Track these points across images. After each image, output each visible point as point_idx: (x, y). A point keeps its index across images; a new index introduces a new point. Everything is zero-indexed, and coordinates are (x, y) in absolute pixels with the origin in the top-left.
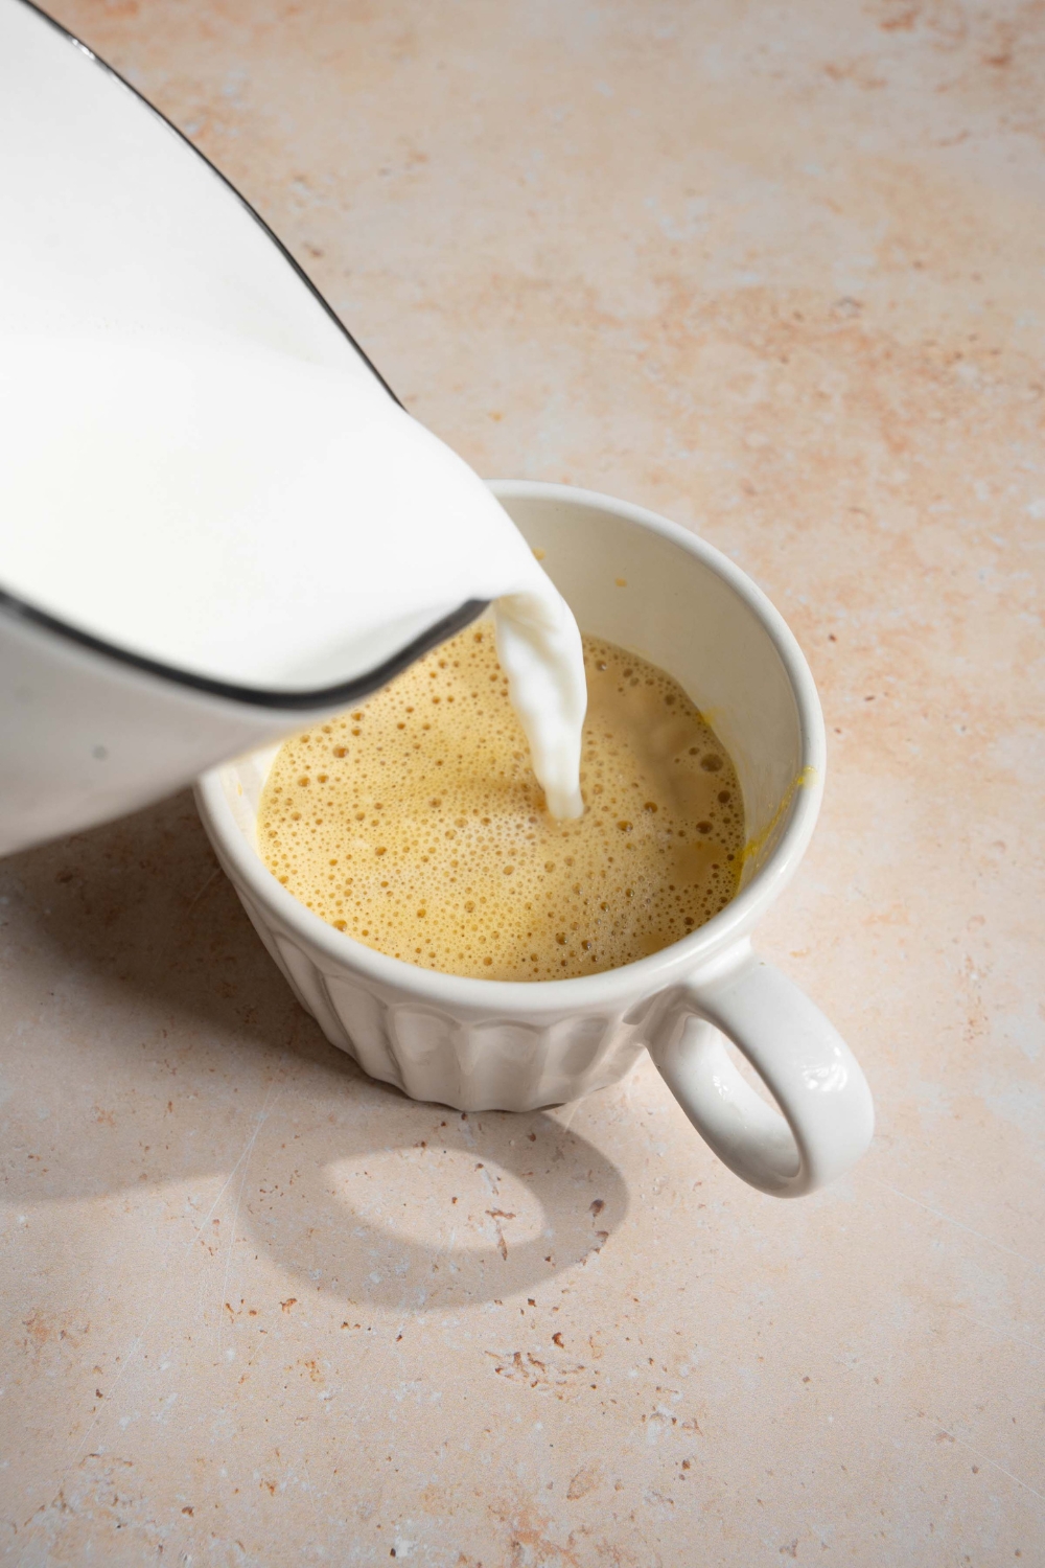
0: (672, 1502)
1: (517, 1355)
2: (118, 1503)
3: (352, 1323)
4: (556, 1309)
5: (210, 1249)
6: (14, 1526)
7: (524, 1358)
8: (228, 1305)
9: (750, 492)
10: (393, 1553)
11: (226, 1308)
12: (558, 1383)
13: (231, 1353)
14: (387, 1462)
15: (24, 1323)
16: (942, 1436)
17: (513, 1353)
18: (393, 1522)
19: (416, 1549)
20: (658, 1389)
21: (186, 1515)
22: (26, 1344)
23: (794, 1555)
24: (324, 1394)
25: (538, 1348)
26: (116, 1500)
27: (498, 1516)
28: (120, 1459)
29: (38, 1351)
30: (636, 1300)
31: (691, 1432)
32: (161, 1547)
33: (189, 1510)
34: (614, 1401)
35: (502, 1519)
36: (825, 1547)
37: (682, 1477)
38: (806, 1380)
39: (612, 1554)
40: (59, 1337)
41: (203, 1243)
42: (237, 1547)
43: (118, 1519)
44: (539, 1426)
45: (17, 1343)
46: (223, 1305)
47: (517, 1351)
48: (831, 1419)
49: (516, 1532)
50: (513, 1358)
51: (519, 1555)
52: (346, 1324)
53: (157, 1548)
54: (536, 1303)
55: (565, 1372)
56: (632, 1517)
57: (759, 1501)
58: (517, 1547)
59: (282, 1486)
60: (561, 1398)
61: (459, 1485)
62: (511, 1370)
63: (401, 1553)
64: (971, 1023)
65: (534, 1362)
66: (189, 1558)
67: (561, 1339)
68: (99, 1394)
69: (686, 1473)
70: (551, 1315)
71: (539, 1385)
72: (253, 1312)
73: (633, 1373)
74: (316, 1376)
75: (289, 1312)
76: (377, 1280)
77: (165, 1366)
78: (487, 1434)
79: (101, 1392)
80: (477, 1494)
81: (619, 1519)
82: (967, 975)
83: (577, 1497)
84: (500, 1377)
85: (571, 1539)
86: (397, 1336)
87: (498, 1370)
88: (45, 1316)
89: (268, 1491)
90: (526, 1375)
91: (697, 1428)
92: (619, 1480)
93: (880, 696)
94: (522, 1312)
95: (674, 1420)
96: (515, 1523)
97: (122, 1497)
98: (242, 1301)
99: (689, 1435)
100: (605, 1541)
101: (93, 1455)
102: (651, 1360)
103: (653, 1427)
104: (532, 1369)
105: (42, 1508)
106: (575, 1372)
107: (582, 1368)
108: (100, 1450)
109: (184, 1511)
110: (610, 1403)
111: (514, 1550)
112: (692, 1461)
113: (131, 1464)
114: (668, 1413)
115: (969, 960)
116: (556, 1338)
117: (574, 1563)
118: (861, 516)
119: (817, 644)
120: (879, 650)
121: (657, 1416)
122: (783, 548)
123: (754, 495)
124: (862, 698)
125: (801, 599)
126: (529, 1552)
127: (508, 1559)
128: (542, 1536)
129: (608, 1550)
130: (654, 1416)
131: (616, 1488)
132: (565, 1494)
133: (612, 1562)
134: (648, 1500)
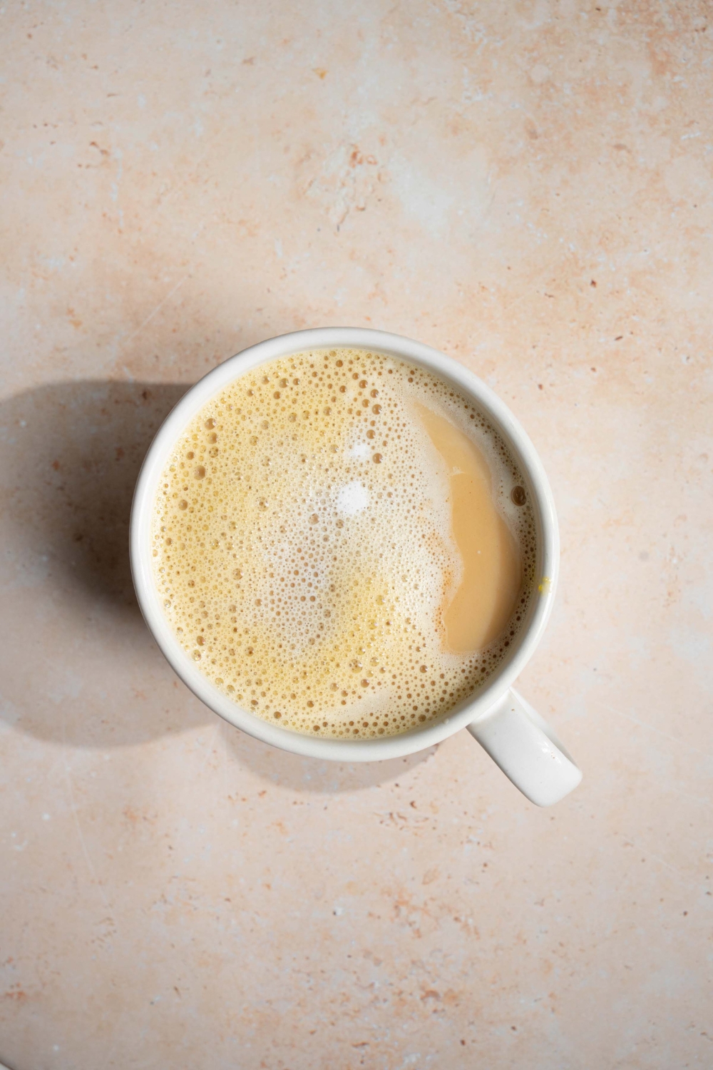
0: (478, 883)
1: (391, 814)
2: (192, 899)
3: (299, 803)
4: (411, 788)
5: (214, 767)
6: (144, 911)
7: (395, 815)
10: (335, 913)
11: (229, 798)
12: (415, 827)
13: (235, 822)
14: (327, 871)
15: (123, 813)
16: (627, 844)
17: (389, 813)
18: (333, 900)
19: (346, 911)
20: (470, 827)
21: (227, 903)
22: (126, 824)
23: (543, 905)
24: (289, 840)
25: (402, 810)
26: (191, 897)
28: (188, 878)
29: (134, 828)
30: (456, 781)
31: (488, 849)
32: (218, 917)
33: (228, 900)
34: (445, 835)
35: (389, 895)
36: (559, 901)
37: (484, 871)
38: (552, 818)
39: (447, 909)
40: (143, 820)
41: (210, 764)
42: (256, 915)
43: (194, 906)
44: (405, 850)
45: (121, 824)
46: (227, 797)
47: (391, 812)
49: (397, 901)
50: (388, 816)
51: (399, 912)
52: (295, 803)
53: (216, 918)
54: (400, 786)
55: (418, 822)
56: (457, 892)
58: (398, 908)
59: (274, 886)
60: (416, 835)
61: (366, 880)
62: (389, 822)
63: (339, 912)
64: (669, 594)
65: (401, 817)
67: (415, 804)
68: (170, 848)
69: (486, 869)
70: (408, 792)
71: (404, 829)
72: (244, 800)
73: (456, 820)
74: (283, 830)
75: (263, 798)
76: (309, 778)
78: (378, 855)
80: (375, 884)
81: (450, 893)
82: (670, 560)
83: (428, 883)
84: (383, 826)
85: (425, 904)
86: (324, 807)
87: (381, 823)
88: (133, 809)
89: (267, 888)
90: (397, 824)
91: (491, 846)
92: (450, 874)
93: (627, 335)
94: (392, 791)
95: (479, 843)
96: (396, 897)
97: (193, 895)
98: (237, 794)
100: (443, 903)
101: (175, 877)
102: (465, 813)
103: (467, 847)
104: (401, 822)
105: (155, 903)
106: (424, 821)
107: (427, 819)
108: (177, 874)
109: (226, 900)
110: (443, 836)
111: (396, 910)
112: (489, 863)
113: (194, 880)
114: (475, 839)
115: (673, 549)
116: (412, 804)
117: (428, 914)
118: (623, 153)
119: (581, 290)
120: (629, 292)
121: (469, 841)
122: (558, 195)
123: (536, 138)
124: (614, 338)
125: (571, 246)
126: (404, 909)
127: (393, 914)
128: (410, 903)
129: (445, 908)
130: (467, 842)
131: (448, 878)
132: (421, 882)
133: (447, 912)
134: (465, 883)
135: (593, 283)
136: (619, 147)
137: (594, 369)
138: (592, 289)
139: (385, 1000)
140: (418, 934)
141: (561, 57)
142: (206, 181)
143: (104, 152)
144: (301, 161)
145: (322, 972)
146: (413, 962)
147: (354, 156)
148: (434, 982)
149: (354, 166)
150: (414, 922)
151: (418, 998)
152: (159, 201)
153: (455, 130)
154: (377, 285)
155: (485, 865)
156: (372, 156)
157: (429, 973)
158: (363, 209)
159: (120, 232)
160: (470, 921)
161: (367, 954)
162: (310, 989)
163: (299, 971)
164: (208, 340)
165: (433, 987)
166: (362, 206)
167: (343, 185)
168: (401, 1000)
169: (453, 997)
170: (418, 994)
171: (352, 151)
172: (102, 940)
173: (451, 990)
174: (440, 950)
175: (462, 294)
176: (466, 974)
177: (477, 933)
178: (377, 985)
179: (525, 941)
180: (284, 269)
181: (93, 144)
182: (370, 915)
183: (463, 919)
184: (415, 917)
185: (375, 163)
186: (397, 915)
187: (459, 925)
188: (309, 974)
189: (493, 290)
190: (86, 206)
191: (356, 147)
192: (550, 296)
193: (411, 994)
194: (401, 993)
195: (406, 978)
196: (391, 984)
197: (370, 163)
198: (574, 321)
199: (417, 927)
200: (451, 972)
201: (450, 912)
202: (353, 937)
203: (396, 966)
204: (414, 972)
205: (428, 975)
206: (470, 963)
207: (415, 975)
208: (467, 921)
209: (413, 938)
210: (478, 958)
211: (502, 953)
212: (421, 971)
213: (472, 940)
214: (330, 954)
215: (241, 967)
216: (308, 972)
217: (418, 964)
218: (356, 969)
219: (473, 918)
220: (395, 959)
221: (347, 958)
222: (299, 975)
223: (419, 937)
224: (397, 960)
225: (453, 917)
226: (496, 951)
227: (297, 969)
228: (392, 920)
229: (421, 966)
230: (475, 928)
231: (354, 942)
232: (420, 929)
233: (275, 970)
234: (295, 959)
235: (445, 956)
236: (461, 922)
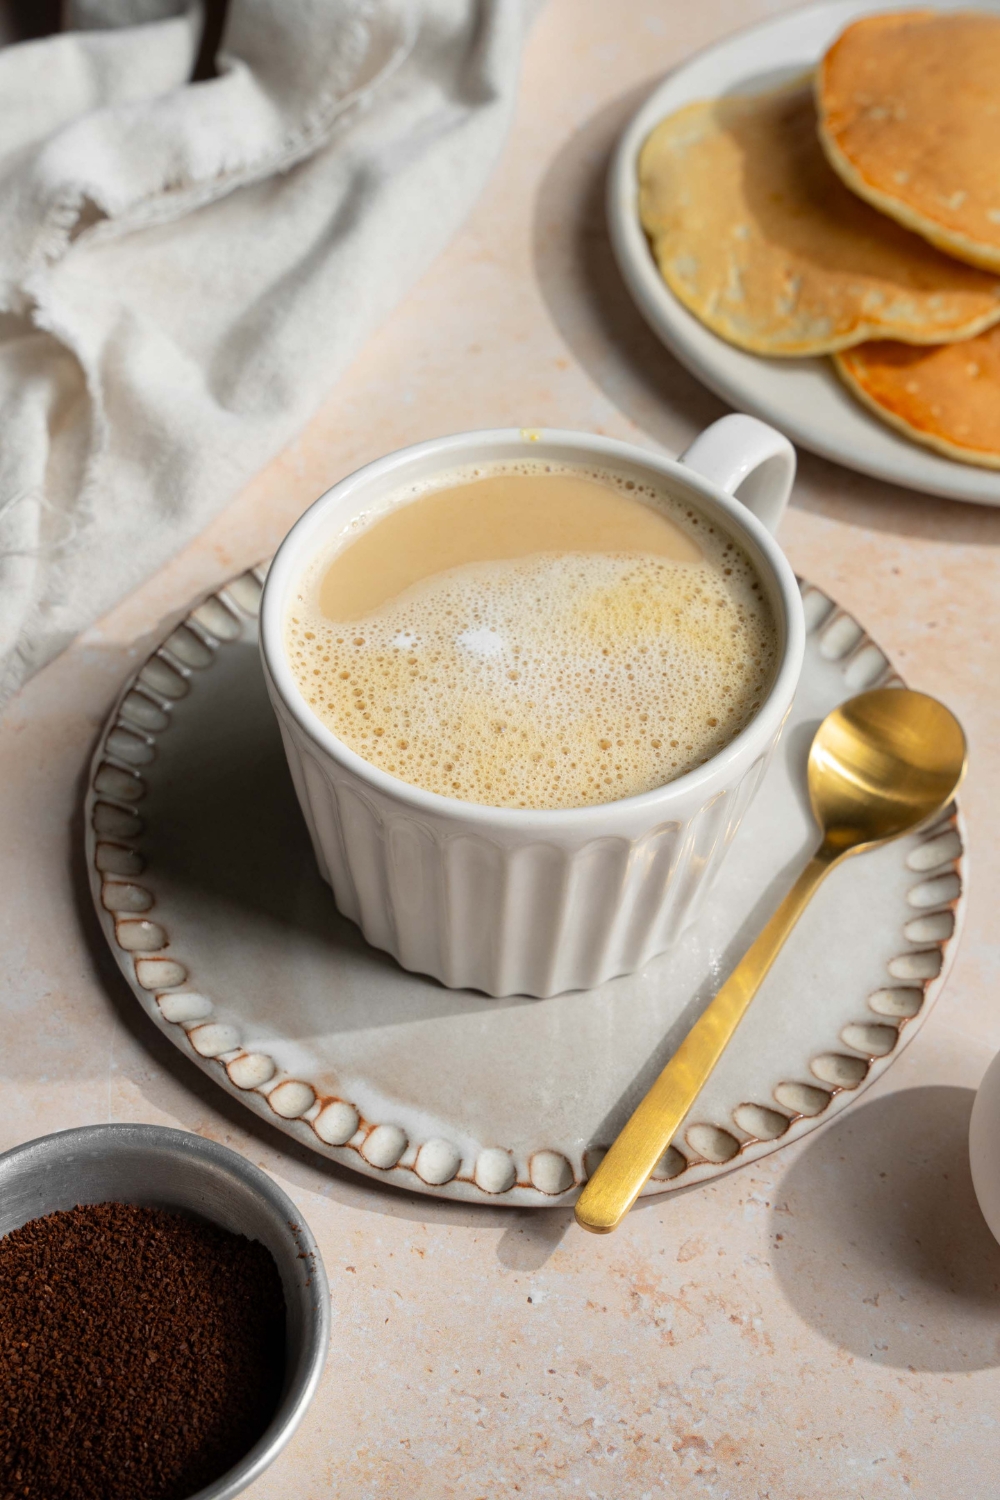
0: (768, 1265)
10: (530, 1300)
14: (519, 1233)
18: (527, 1278)
19: (549, 1297)
20: (751, 1180)
21: (350, 1272)
23: (877, 1305)
27: (618, 1274)
31: (783, 1213)
33: (352, 1269)
35: (622, 1276)
36: (902, 1299)
37: (775, 1246)
38: (880, 1174)
39: (717, 1302)
42: (396, 1295)
48: (905, 1205)
49: (634, 1286)
51: (638, 1302)
56: (734, 1275)
57: (844, 1265)
58: (636, 1296)
59: (430, 1252)
61: (583, 1250)
63: (537, 1301)
69: (779, 1243)
80: (599, 1257)
81: (723, 1276)
83: (686, 1260)
85: (682, 1291)
89: (419, 1255)
91: (787, 1210)
92: (722, 1248)
95: (766, 1204)
96: (634, 1278)
100: (712, 1292)
103: (749, 1208)
109: (348, 1269)
111: (633, 1298)
112: (784, 1235)
114: (760, 1198)
117: (686, 1308)
119: (881, 576)
120: (939, 583)
121: (753, 1200)
126: (646, 1300)
127: (629, 1305)
128: (657, 1288)
129: (715, 1299)
130: (749, 1201)
131: (719, 1254)
132: (675, 1258)
133: (719, 1307)
134: (747, 1263)
138: (894, 577)
139: (611, 1449)
140: (670, 1339)
145: (503, 1395)
146: (661, 1386)
148: (697, 1421)
150: (664, 1321)
151: (670, 1448)
155: (778, 1237)
157: (689, 1405)
160: (757, 1323)
161: (583, 1368)
162: (480, 1424)
163: (463, 1393)
165: (695, 1429)
168: (639, 1449)
169: (731, 1449)
170: (670, 1441)
173: (727, 1437)
174: (708, 1369)
176: (753, 1411)
177: (768, 1343)
178: (597, 1423)
182: (590, 1304)
183: (745, 1318)
184: (665, 1312)
186: (635, 1308)
187: (736, 1329)
188: (478, 1399)
193: (657, 1441)
194: (640, 1437)
195: (649, 1411)
196: (622, 1421)
199: (669, 1328)
200: (726, 1406)
201: (723, 1306)
202: (560, 1340)
203: (632, 1390)
204: (663, 1402)
205: (687, 1408)
206: (758, 1393)
207: (665, 1408)
208: (751, 1323)
209: (661, 1346)
210: (771, 1384)
211: (813, 1379)
212: (674, 1401)
213: (762, 1355)
214: (518, 1366)
215: (362, 1379)
216: (477, 1395)
217: (670, 1389)
218: (562, 1394)
219: (762, 1319)
220: (630, 1378)
221: (547, 1374)
222: (463, 1399)
223: (672, 1344)
224: (634, 1381)
225: (729, 1316)
226: (801, 1373)
227: (459, 1389)
228: (626, 1315)
229: (674, 1392)
230: (766, 1335)
231: (560, 1349)
232: (673, 1332)
233: (421, 1388)
234: (456, 1371)
235: (716, 1379)
236: (741, 1323)
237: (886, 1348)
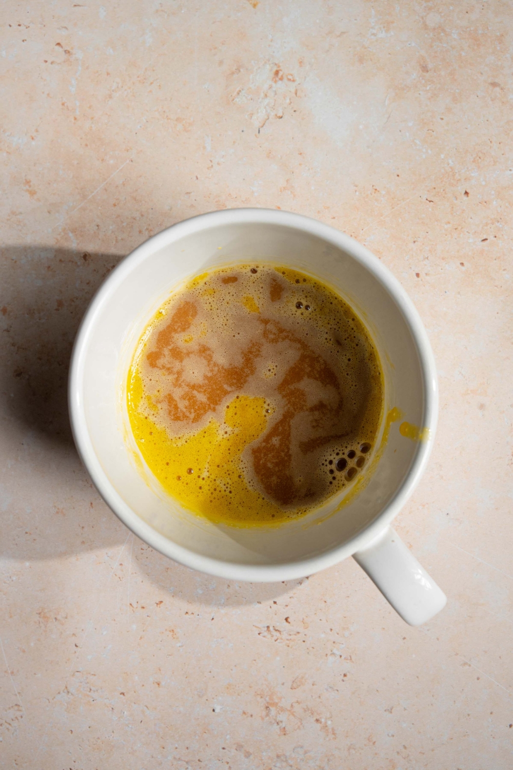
0: (338, 691)
1: (268, 627)
2: (92, 691)
3: (190, 613)
4: (287, 606)
5: (119, 578)
6: (48, 700)
7: (271, 628)
8: (131, 604)
9: (425, 69)
10: (214, 710)
11: (130, 606)
12: (287, 640)
13: (134, 627)
14: (209, 673)
15: (37, 613)
16: (465, 664)
17: (266, 626)
18: (213, 698)
19: (224, 709)
20: (334, 642)
21: (122, 696)
22: (39, 623)
23: (391, 712)
24: (179, 644)
25: (278, 624)
26: (91, 690)
27: (259, 696)
28: (89, 673)
29: (46, 627)
30: (325, 602)
31: (348, 661)
32: (112, 708)
33: (123, 694)
34: (313, 648)
35: (262, 697)
36: (405, 709)
37: (343, 681)
38: (404, 638)
39: (310, 711)
40: (54, 620)
41: (116, 575)
42: (146, 708)
43: (93, 698)
44: (278, 658)
45: (35, 622)
46: (128, 604)
47: (268, 625)
48: (414, 656)
49: (268, 703)
50: (266, 629)
51: (269, 712)
52: (187, 613)
53: (111, 709)
54: (277, 603)
55: (290, 635)
56: (320, 697)
57: (377, 691)
58: (268, 709)
59: (163, 683)
60: (288, 646)
61: (242, 683)
62: (266, 634)
63: (218, 709)
65: (276, 630)
66: (125, 713)
67: (289, 620)
68: (76, 646)
69: (345, 678)
70: (284, 609)
71: (278, 641)
72: (143, 608)
73: (323, 636)
74: (175, 636)
75: (160, 607)
76: (201, 592)
77: (105, 633)
78: (254, 662)
79: (77, 645)
80: (250, 687)
81: (314, 697)
83: (295, 689)
84: (260, 637)
85: (292, 706)
86: (211, 618)
87: (259, 634)
88: (46, 610)
89: (157, 686)
90: (272, 636)
91: (351, 659)
92: (314, 682)
93: (491, 238)
94: (271, 607)
95: (341, 656)
96: (267, 699)
97: (92, 688)
98: (137, 602)
99: (347, 663)
100: (307, 706)
101: (78, 672)
102: (331, 630)
103: (331, 659)
104: (275, 633)
105: (59, 693)
106: (295, 635)
107: (298, 633)
108: (80, 669)
109: (121, 694)
110: (311, 649)
111: (267, 710)
112: (348, 674)
113: (95, 675)
114: (338, 653)
116: (286, 619)
117: (293, 715)
118: (497, 89)
119: (456, 199)
120: (495, 203)
121: (333, 654)
122: (442, 119)
123: (427, 71)
124: (480, 240)
125: (450, 161)
126: (273, 711)
127: (264, 713)
128: (279, 704)
129: (309, 710)
130: (331, 654)
131: (313, 685)
132: (290, 687)
133: (310, 714)
134: (327, 690)
135: (466, 193)
136: (494, 85)
137: (462, 264)
138: (465, 198)
140: (284, 732)
141: (451, 8)
142: (152, 83)
143: (67, 52)
144: (233, 73)
145: (199, 760)
146: (278, 756)
147: (277, 73)
149: (276, 82)
150: (282, 722)
152: (110, 97)
153: (361, 60)
154: (287, 181)
155: (345, 675)
156: (292, 75)
157: (291, 766)
158: (281, 117)
159: (75, 119)
160: (329, 722)
161: (239, 747)
163: (179, 759)
164: (142, 216)
166: (280, 114)
167: (266, 96)
171: (275, 69)
172: (10, 724)
174: (302, 747)
175: (357, 193)
177: (334, 734)
179: (374, 743)
180: (211, 161)
181: (58, 44)
182: (244, 713)
183: (323, 720)
184: (283, 717)
185: (294, 81)
186: (267, 715)
187: (319, 726)
188: (187, 763)
189: (384, 193)
190: (48, 95)
191: (279, 67)
192: (430, 201)
197: (289, 80)
198: (449, 223)
199: (284, 726)
200: (309, 767)
201: (312, 714)
202: (228, 732)
203: (263, 758)
204: (278, 765)
205: (290, 768)
206: (326, 760)
207: (279, 767)
208: (326, 723)
209: (279, 735)
210: (333, 755)
211: (354, 752)
212: (284, 764)
213: (330, 740)
214: (207, 745)
215: (130, 753)
216: (186, 760)
217: (282, 758)
218: (229, 760)
219: (332, 721)
220: (263, 753)
221: (221, 750)
222: (179, 762)
223: (285, 734)
224: (264, 754)
225: (315, 719)
226: (349, 750)
227: (177, 757)
228: (263, 719)
229: (284, 760)
230: (333, 729)
231: (228, 737)
232: (286, 728)
233: (159, 757)
234: (176, 748)
235: (306, 752)
236: (321, 723)
237: (393, 736)
